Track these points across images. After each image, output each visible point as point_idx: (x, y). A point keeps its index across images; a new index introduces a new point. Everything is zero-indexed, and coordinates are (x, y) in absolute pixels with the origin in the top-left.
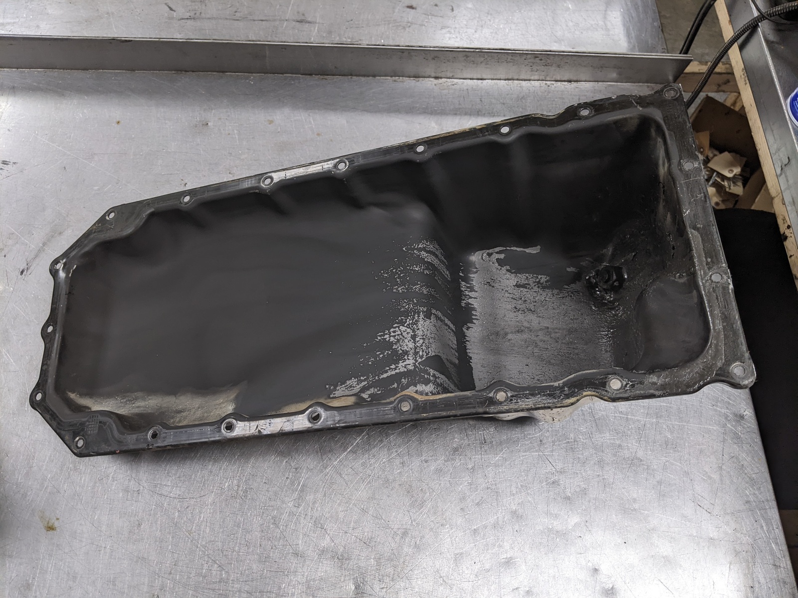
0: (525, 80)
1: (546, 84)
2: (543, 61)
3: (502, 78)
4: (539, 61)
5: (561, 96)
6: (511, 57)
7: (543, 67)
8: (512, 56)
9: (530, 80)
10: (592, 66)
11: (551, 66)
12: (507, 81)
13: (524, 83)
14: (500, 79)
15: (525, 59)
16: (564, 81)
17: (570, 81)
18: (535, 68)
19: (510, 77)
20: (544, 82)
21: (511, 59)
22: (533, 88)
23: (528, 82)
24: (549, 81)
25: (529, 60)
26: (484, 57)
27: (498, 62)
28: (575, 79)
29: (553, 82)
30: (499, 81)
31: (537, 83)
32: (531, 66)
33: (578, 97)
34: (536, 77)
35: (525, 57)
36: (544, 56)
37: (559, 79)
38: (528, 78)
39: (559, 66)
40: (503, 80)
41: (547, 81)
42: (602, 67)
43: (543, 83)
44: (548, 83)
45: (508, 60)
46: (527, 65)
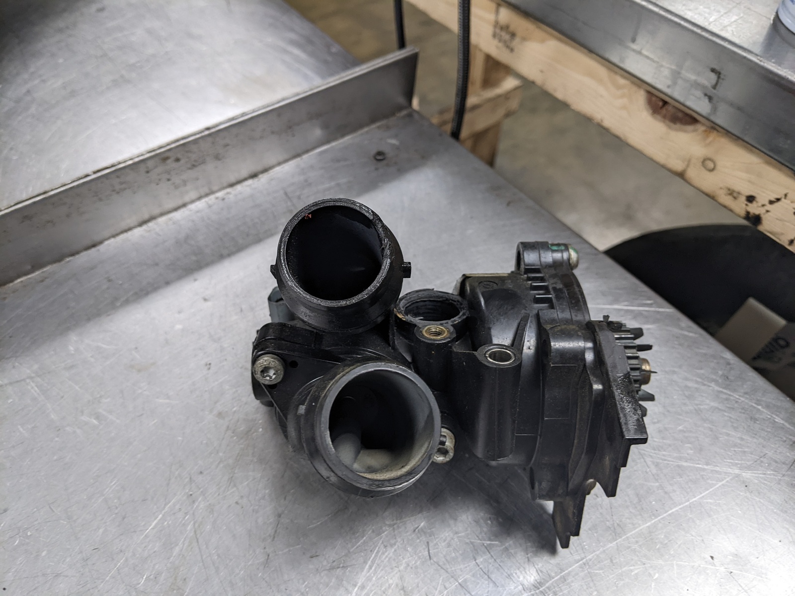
1: (217, 198)
2: (182, 162)
3: (132, 225)
4: (175, 165)
7: (190, 171)
8: (118, 177)
9: (184, 205)
10: (273, 133)
11: (204, 162)
12: (145, 227)
13: (177, 215)
14: (130, 229)
15: (148, 172)
16: (245, 179)
17: (254, 176)
18: (176, 180)
19: (146, 216)
20: (212, 197)
21: (121, 183)
22: (199, 214)
23: (184, 209)
24: (220, 190)
25: (157, 171)
26: (65, 204)
27: (100, 200)
28: (259, 168)
29: (229, 190)
30: (130, 233)
31: (200, 205)
32: (169, 180)
33: (282, 192)
34: (193, 195)
35: (142, 168)
37: (233, 179)
39: (217, 157)
40: (135, 227)
41: (216, 192)
42: (290, 127)
43: (211, 199)
44: (220, 194)
46: (160, 180)
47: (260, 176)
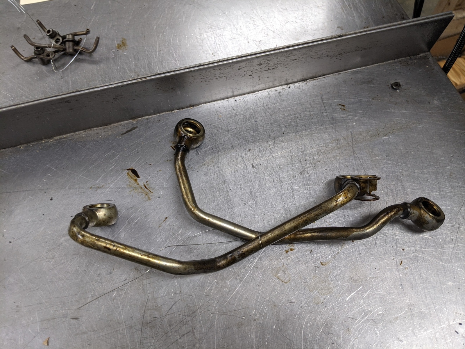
0: (248, 93)
1: (276, 91)
2: (263, 66)
4: (258, 67)
5: (298, 102)
6: (219, 71)
7: (266, 72)
9: (254, 92)
11: (276, 68)
13: (248, 97)
15: (239, 69)
16: (297, 82)
17: (304, 80)
18: (256, 76)
20: (273, 89)
23: (253, 93)
24: (279, 86)
25: (245, 69)
29: (284, 87)
31: (264, 93)
32: (250, 75)
33: (320, 97)
34: (261, 86)
36: (262, 59)
38: (252, 90)
41: (276, 87)
43: (272, 91)
44: (279, 88)
45: (217, 76)
46: (244, 75)
47: (308, 80)
